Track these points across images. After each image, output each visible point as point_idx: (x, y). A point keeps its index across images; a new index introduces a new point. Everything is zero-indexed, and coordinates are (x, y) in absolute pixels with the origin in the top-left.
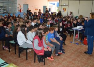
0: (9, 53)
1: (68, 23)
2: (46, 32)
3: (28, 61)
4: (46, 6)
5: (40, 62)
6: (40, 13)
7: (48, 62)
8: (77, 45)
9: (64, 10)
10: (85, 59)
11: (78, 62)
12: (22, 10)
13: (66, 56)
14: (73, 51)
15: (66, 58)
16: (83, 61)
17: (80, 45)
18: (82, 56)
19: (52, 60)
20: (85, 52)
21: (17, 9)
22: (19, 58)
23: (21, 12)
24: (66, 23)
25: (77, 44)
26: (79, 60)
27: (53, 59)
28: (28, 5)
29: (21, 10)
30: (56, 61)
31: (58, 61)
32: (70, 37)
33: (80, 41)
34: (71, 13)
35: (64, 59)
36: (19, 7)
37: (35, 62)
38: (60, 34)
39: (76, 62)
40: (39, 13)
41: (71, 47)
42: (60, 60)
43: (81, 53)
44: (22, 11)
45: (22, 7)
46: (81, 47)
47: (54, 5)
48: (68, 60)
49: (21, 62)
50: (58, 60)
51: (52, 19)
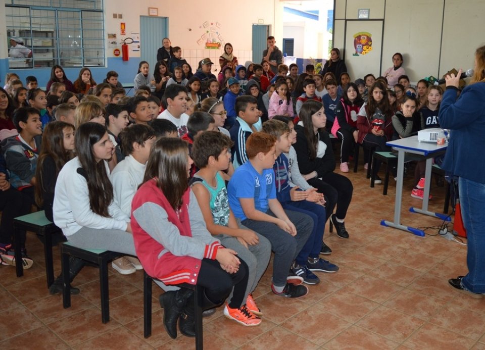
0: (19, 283)
1: (370, 111)
2: (211, 159)
3: (110, 327)
4: (268, 28)
5: (174, 336)
6: (228, 62)
7: (224, 333)
8: (413, 237)
9: (364, 42)
10: (446, 323)
11: (405, 336)
12: (131, 48)
13: (340, 305)
14: (382, 275)
15: (334, 311)
16: (433, 332)
17: (430, 240)
18: (431, 301)
19: (253, 323)
20: (455, 283)
21: (107, 41)
22: (67, 313)
23: (125, 58)
24: (362, 112)
25: (416, 232)
26: (414, 324)
27: (258, 317)
28: (166, 18)
29: (125, 48)
30: (270, 333)
31: (285, 332)
32: (385, 193)
33: (438, 216)
34: (400, 60)
35: (325, 322)
36: (117, 31)
37: (148, 333)
38: (314, 174)
39: (390, 337)
40: (223, 61)
41: (377, 250)
42: (298, 325)
43: (430, 283)
44: (131, 54)
45: (134, 29)
46: (438, 249)
47: (316, 17)
48: (349, 323)
49: (71, 333)
50: (283, 325)
51: (288, 95)
